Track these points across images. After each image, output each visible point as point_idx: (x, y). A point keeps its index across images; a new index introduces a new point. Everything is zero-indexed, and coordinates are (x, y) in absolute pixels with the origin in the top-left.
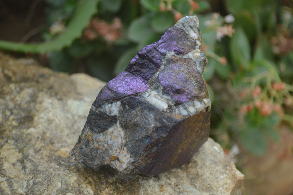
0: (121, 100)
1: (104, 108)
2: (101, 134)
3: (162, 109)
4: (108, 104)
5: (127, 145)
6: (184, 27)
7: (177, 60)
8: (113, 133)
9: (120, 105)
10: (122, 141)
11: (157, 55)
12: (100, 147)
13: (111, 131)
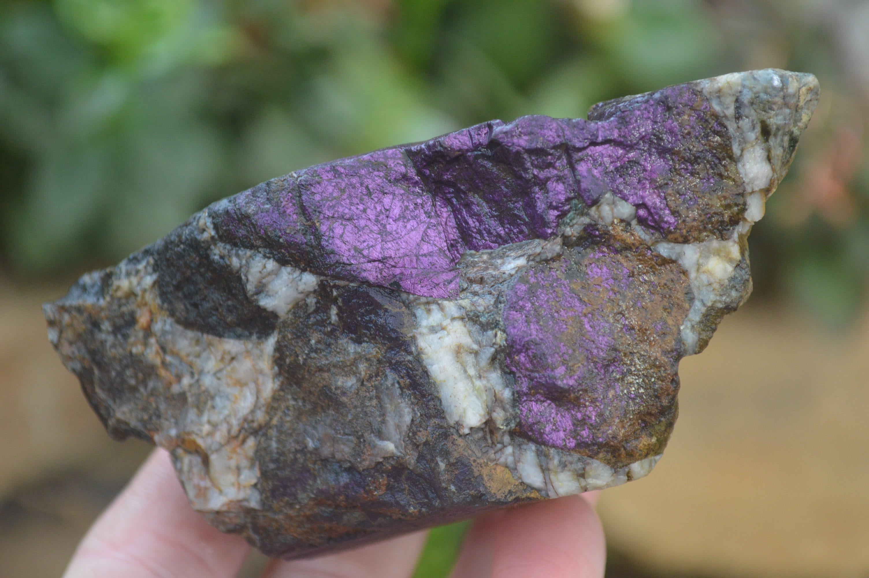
0: (322, 278)
1: (244, 262)
2: (190, 334)
3: (457, 419)
4: (269, 258)
5: (265, 435)
6: (738, 117)
7: (627, 248)
8: (235, 363)
9: (312, 290)
10: (253, 412)
11: (560, 187)
12: (163, 372)
13: (229, 353)
